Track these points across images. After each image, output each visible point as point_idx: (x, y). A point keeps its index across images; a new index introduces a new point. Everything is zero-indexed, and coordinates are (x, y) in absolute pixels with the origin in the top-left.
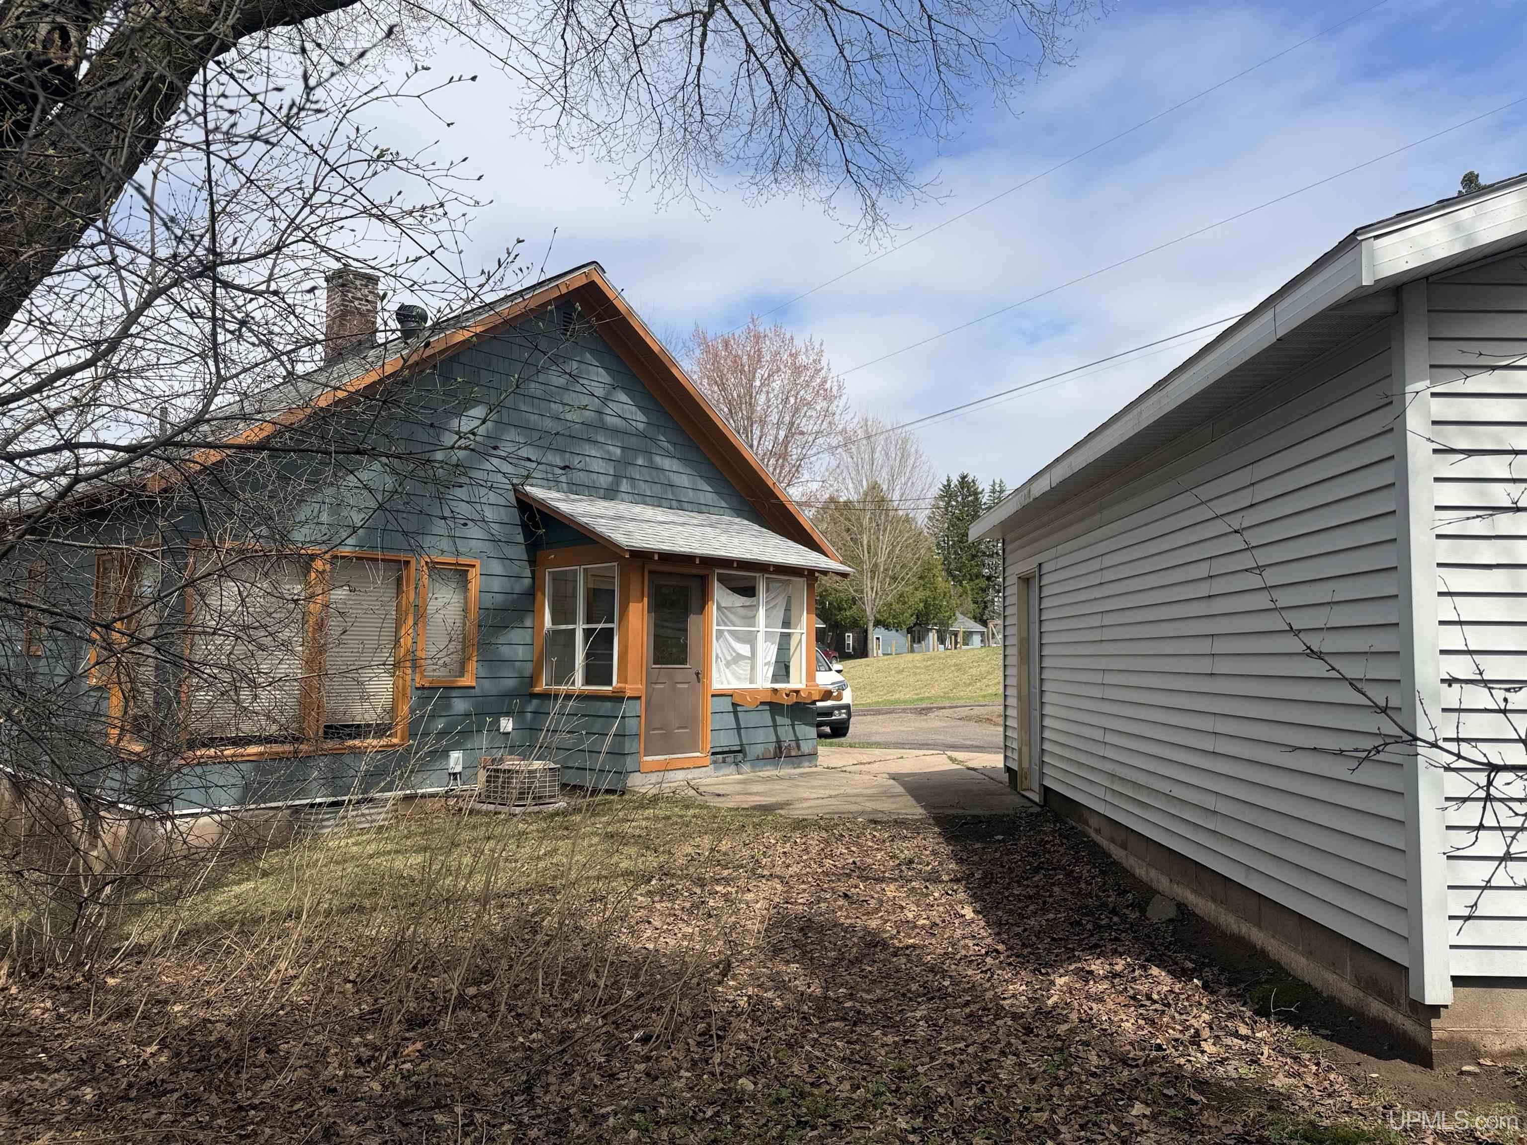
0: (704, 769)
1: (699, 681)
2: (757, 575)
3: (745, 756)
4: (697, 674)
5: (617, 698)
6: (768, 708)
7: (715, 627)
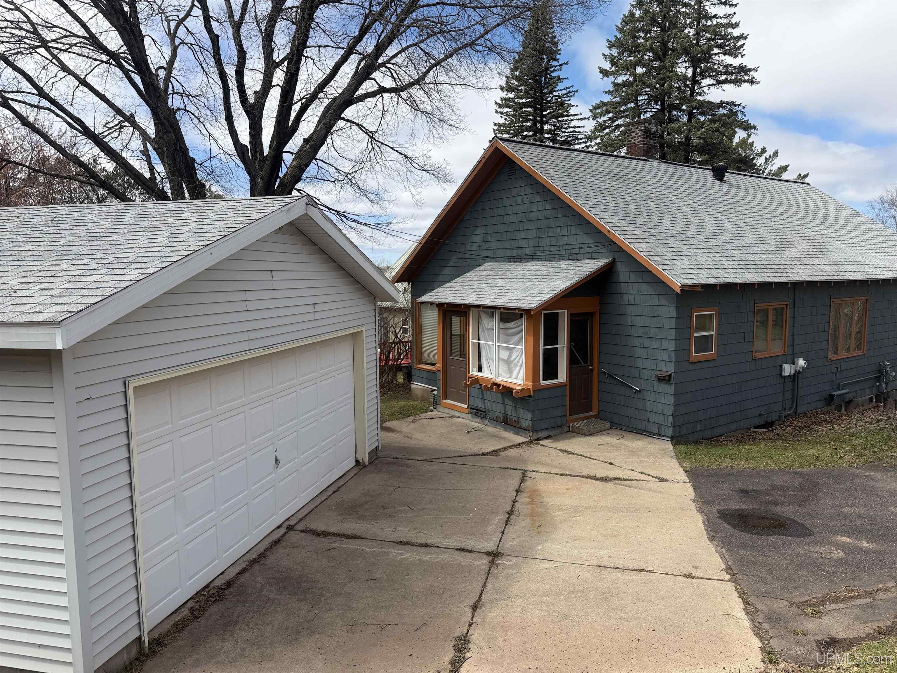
0: (466, 415)
3: (486, 415)
7: (471, 340)
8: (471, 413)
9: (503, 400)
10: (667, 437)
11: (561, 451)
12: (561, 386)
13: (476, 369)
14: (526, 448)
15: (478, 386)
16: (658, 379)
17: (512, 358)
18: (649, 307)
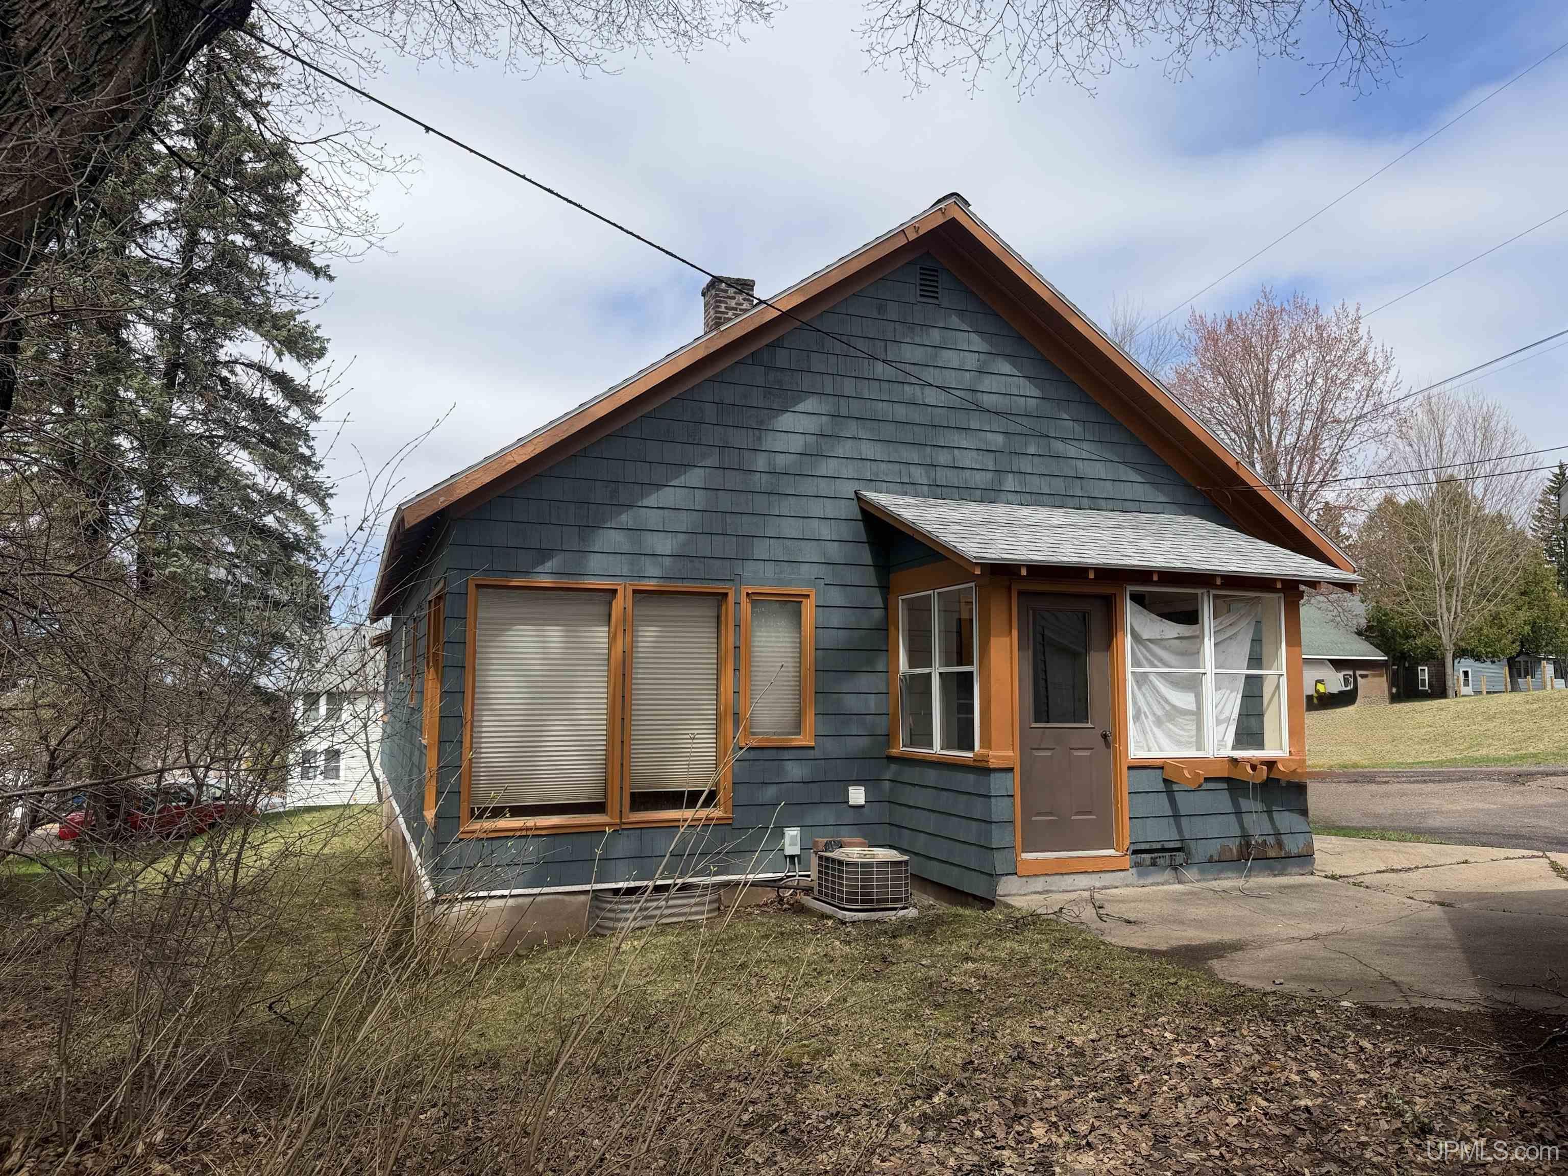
0: (1121, 874)
1: (1107, 745)
2: (1199, 591)
3: (1189, 855)
4: (1105, 736)
5: (982, 769)
6: (1225, 786)
7: (1130, 669)
8: (1137, 865)
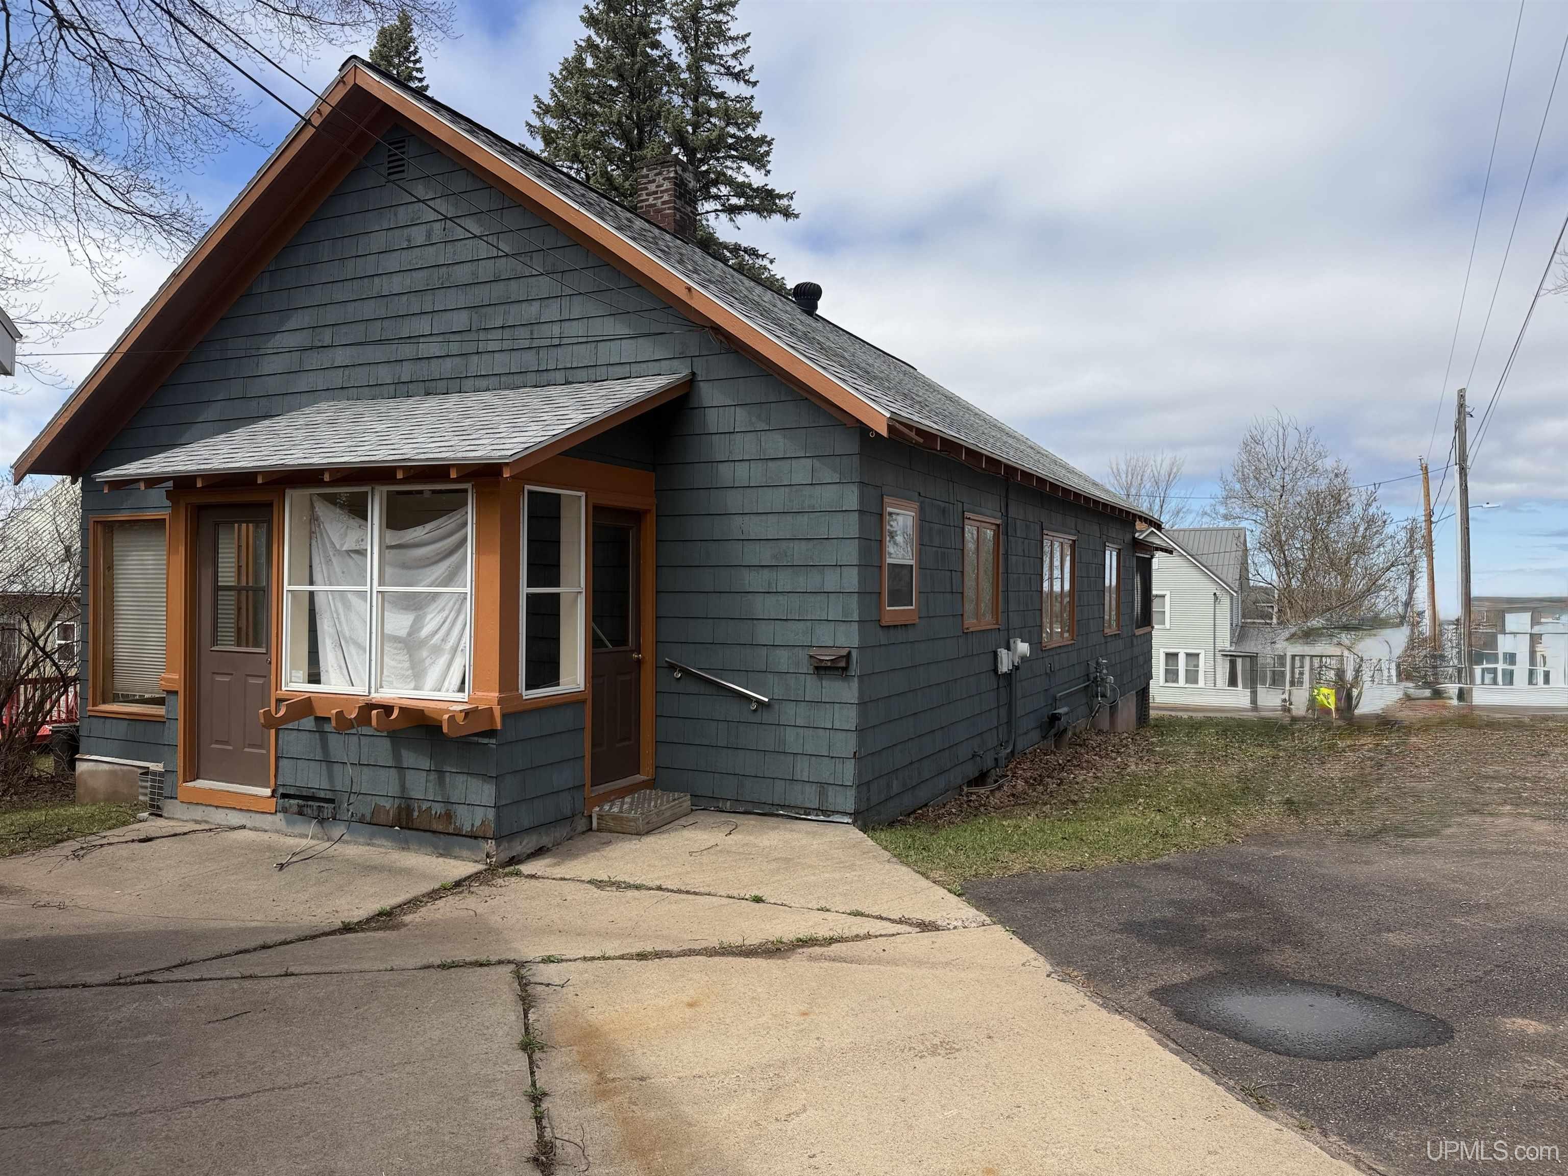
0: (269, 818)
2: (367, 489)
3: (338, 809)
7: (286, 587)
8: (285, 810)
9: (397, 756)
10: (845, 813)
11: (598, 884)
12: (572, 702)
13: (302, 673)
14: (485, 890)
15: (308, 723)
16: (817, 668)
17: (424, 632)
18: (787, 489)
